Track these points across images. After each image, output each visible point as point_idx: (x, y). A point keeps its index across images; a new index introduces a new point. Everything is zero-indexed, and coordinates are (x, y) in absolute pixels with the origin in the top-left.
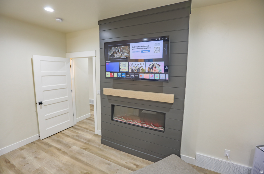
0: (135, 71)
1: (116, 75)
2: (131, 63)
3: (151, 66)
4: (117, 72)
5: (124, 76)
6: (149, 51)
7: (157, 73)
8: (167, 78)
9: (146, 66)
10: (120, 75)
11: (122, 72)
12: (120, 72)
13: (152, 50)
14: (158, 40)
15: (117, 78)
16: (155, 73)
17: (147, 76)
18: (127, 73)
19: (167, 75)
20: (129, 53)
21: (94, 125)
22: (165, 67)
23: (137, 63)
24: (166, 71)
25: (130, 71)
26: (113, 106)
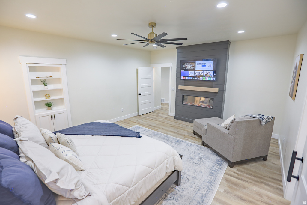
0: (198, 76)
1: (187, 78)
2: (196, 72)
3: (207, 73)
4: (188, 77)
5: (192, 78)
6: (206, 66)
7: (209, 77)
8: (215, 80)
9: (204, 73)
10: (189, 78)
11: (190, 77)
12: (189, 76)
13: (207, 65)
14: (211, 60)
15: (188, 79)
16: (208, 77)
17: (204, 79)
18: (193, 77)
19: (215, 78)
20: (195, 66)
21: (168, 108)
22: (214, 74)
23: (199, 72)
24: (214, 76)
25: (195, 76)
26: (183, 96)
